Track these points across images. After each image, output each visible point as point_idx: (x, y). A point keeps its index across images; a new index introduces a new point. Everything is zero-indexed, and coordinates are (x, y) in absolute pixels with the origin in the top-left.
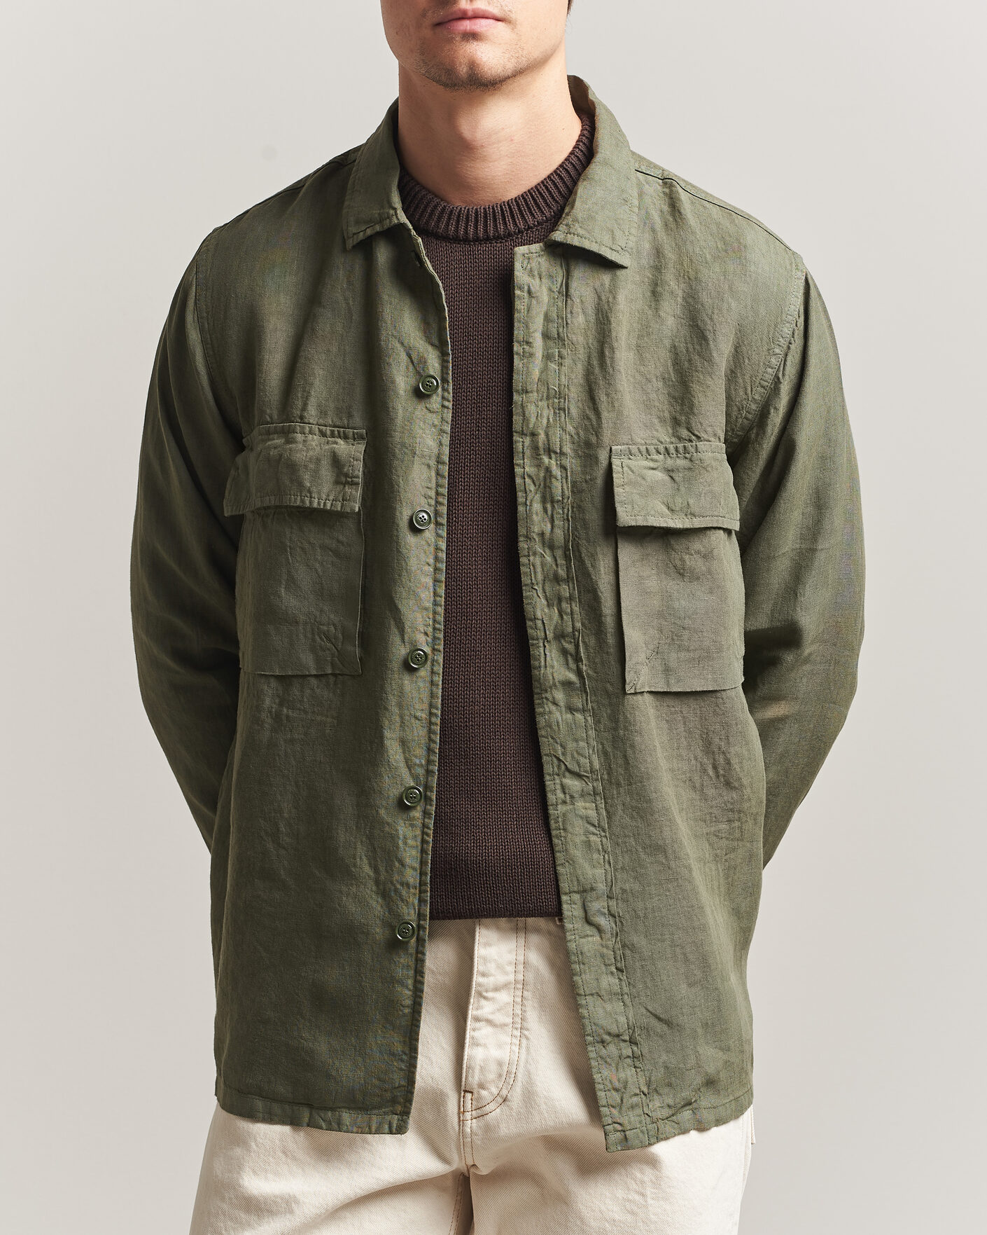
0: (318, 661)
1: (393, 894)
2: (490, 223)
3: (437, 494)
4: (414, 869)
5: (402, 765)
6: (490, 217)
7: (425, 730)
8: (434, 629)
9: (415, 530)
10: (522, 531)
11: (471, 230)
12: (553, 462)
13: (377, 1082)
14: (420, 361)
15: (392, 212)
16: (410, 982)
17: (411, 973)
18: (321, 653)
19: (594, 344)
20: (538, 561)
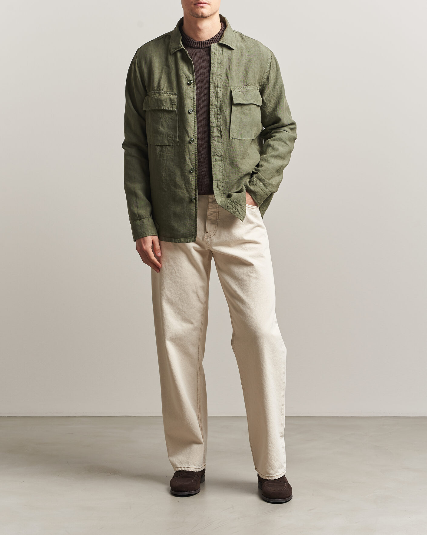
0: (169, 142)
1: (190, 191)
2: (205, 44)
3: (194, 105)
4: (194, 185)
5: (190, 163)
6: (204, 43)
7: (194, 156)
8: (195, 134)
9: (189, 113)
10: (211, 103)
11: (200, 46)
12: (218, 89)
13: (188, 232)
14: (188, 77)
15: (181, 46)
16: (194, 210)
17: (195, 208)
18: (169, 141)
19: (228, 66)
20: (214, 110)
